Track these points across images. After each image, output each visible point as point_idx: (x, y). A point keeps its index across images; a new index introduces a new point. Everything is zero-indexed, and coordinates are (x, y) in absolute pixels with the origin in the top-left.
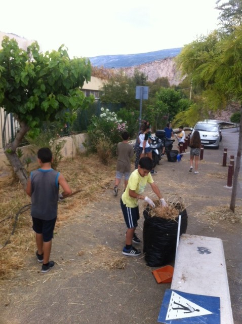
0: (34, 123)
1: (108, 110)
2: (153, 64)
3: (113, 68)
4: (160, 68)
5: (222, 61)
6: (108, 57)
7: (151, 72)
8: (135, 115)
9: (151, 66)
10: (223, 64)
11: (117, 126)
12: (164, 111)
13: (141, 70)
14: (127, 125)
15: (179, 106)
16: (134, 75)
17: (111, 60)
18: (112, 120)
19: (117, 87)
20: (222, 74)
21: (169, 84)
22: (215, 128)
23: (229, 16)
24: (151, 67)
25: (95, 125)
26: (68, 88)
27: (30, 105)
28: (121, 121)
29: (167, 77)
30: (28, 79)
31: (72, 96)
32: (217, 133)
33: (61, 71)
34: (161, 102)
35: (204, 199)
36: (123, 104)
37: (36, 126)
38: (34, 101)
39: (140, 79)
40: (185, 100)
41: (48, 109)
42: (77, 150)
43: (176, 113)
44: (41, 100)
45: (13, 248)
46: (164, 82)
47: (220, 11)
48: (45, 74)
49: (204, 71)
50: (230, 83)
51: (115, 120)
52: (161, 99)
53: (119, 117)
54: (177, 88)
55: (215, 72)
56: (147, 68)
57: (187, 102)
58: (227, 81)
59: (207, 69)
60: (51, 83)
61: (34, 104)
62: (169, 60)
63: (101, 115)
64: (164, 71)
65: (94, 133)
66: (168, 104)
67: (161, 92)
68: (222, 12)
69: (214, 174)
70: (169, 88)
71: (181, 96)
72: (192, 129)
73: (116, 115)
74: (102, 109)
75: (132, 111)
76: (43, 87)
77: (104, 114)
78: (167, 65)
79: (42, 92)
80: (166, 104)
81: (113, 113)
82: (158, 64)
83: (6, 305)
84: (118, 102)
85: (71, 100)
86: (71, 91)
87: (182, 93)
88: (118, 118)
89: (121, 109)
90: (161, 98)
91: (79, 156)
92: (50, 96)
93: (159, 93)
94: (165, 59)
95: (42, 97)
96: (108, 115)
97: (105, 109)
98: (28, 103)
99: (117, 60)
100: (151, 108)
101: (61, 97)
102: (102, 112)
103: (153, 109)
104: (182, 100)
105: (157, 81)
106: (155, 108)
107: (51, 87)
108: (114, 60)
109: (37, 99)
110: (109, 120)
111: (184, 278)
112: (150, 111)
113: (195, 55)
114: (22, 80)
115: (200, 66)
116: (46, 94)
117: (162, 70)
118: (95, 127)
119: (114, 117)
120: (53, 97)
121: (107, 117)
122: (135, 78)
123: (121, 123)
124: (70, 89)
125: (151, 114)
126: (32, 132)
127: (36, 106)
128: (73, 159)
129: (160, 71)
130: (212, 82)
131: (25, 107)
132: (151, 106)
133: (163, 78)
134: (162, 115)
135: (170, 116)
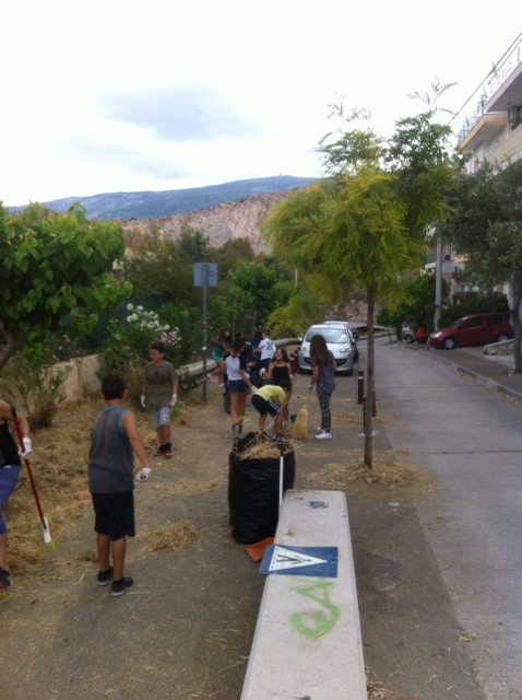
0: (33, 335)
1: (141, 307)
2: (216, 210)
3: (132, 219)
4: (231, 219)
5: (330, 231)
6: (120, 196)
7: (214, 228)
8: (191, 315)
9: (213, 216)
10: (332, 235)
11: (159, 337)
12: (248, 306)
13: (194, 225)
14: (178, 335)
15: (275, 296)
16: (181, 235)
17: (128, 204)
18: (150, 326)
19: (153, 262)
20: (332, 248)
21: (252, 251)
22: (344, 336)
23: (339, 161)
24: (214, 218)
25: (117, 336)
26: (89, 274)
27: (28, 305)
28: (167, 327)
29: (247, 237)
30: (27, 263)
31: (98, 286)
32: (348, 346)
33: (81, 248)
34: (239, 288)
35: (324, 454)
36: (167, 297)
37: (37, 340)
38: (35, 297)
39: (194, 244)
40: (286, 284)
41: (59, 309)
42: (84, 387)
43: (271, 310)
44: (46, 295)
45: (17, 537)
46: (241, 248)
47: (326, 154)
48: (52, 252)
49: (305, 246)
50: (344, 263)
51: (156, 327)
52: (239, 282)
53: (163, 320)
54: (269, 262)
55: (322, 247)
56: (204, 219)
57: (290, 288)
58: (340, 260)
59: (310, 241)
60: (63, 267)
61: (35, 302)
62: (248, 202)
63: (129, 318)
64: (242, 226)
65: (117, 352)
66: (253, 294)
67: (238, 270)
68: (328, 155)
69: (343, 416)
70: (253, 263)
71: (278, 277)
72: (301, 339)
73: (156, 316)
74: (130, 306)
75: (184, 309)
76: (50, 275)
77: (134, 317)
78: (247, 212)
79: (48, 282)
80: (249, 293)
81: (151, 313)
82: (227, 211)
83: (33, 603)
84: (157, 293)
85: (96, 293)
86: (95, 279)
87: (279, 271)
88: (162, 323)
89: (163, 306)
90: (239, 280)
91: (89, 399)
92: (63, 288)
93: (234, 271)
94: (242, 201)
95: (47, 290)
96: (141, 318)
97: (135, 306)
98: (24, 301)
99: (140, 202)
100: (220, 303)
101: (79, 290)
102: (130, 313)
103: (225, 303)
104: (280, 285)
105: (226, 246)
106: (230, 302)
107: (63, 274)
108: (134, 202)
109: (40, 295)
110: (145, 327)
111: (290, 534)
112: (219, 307)
113: (291, 222)
114: (17, 264)
115: (300, 239)
116: (54, 286)
117: (237, 223)
118: (117, 341)
119: (152, 320)
120: (67, 290)
121: (140, 322)
122: (184, 240)
123: (168, 331)
124: (94, 275)
125: (220, 314)
126: (31, 350)
127: (37, 306)
128: (79, 403)
129: (232, 226)
130: (317, 260)
131: (18, 308)
132: (221, 297)
133: (240, 240)
134: (243, 315)
135: (258, 318)
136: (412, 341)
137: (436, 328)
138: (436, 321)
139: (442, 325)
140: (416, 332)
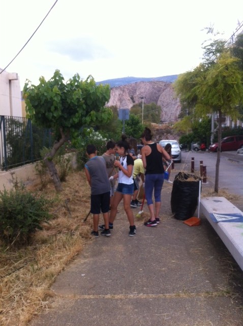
0: (76, 134)
10: (210, 86)
18: (98, 138)
27: (75, 120)
28: (106, 139)
29: (116, 105)
30: (77, 101)
31: (103, 112)
32: (179, 149)
46: (113, 110)
51: (101, 139)
55: (206, 91)
58: (213, 97)
59: (200, 88)
73: (100, 135)
74: (89, 130)
76: (85, 106)
79: (84, 110)
80: (130, 128)
88: (103, 137)
92: (92, 112)
94: (111, 89)
95: (83, 113)
96: (94, 135)
107: (89, 106)
109: (80, 115)
111: (215, 210)
114: (73, 101)
133: (113, 106)
136: (198, 150)
137: (212, 143)
138: (211, 140)
139: (214, 142)
140: (201, 145)
